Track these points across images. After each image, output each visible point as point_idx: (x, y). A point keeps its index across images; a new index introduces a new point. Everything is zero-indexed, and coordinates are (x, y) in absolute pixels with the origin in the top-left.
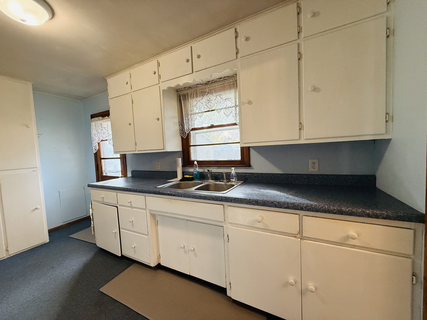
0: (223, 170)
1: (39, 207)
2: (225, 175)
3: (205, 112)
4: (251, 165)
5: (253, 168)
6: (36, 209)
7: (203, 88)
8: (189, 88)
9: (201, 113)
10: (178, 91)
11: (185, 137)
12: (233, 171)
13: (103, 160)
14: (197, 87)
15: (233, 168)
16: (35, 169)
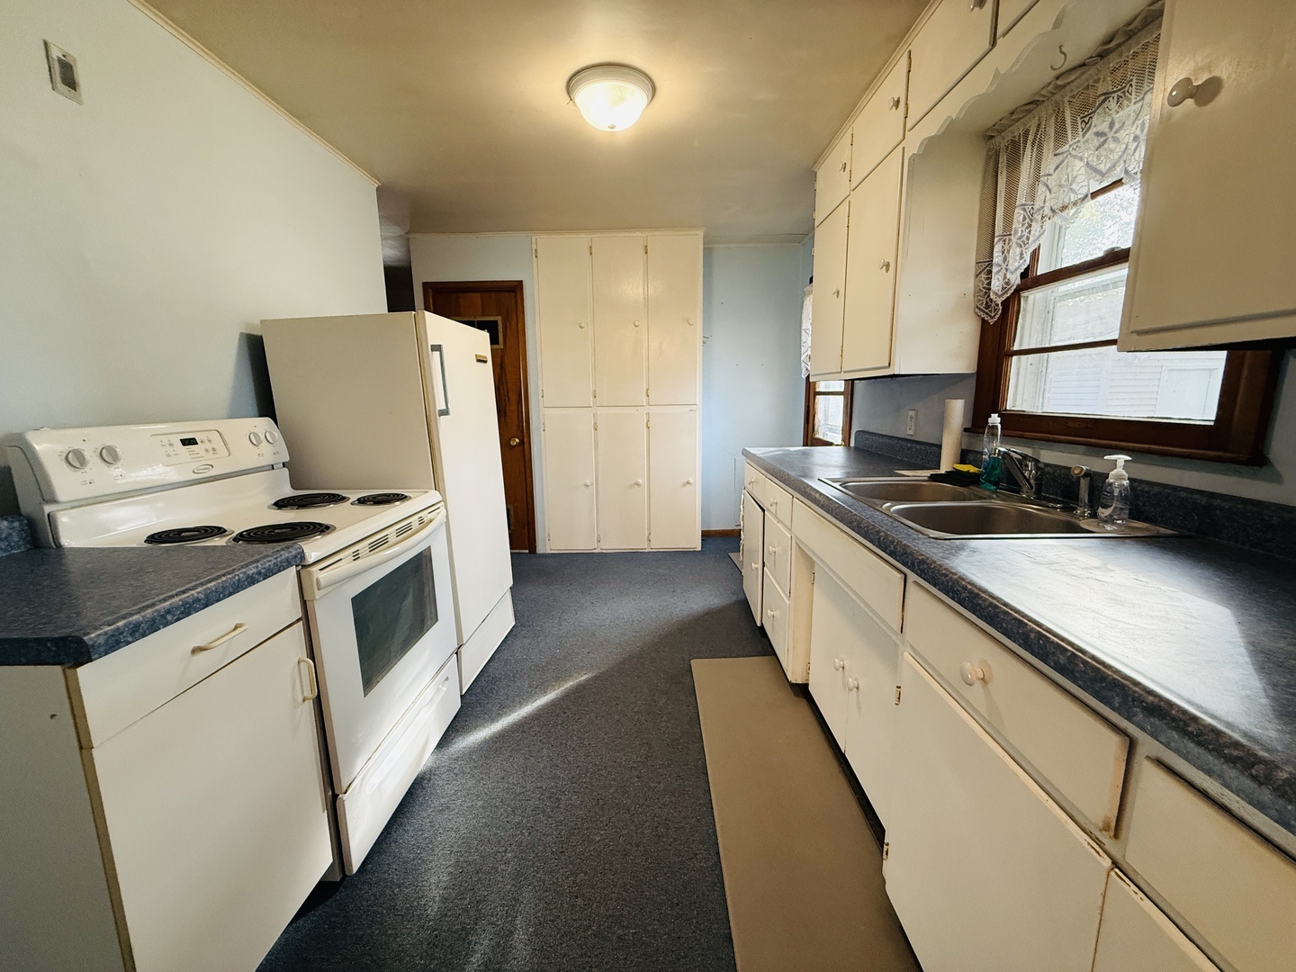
0: (1075, 460)
1: (691, 481)
2: (1084, 483)
3: (1094, 195)
4: (1271, 457)
5: (1278, 479)
6: (688, 483)
7: (1091, 83)
8: (1031, 107)
9: (1075, 204)
10: (992, 137)
11: (992, 318)
12: (1119, 468)
13: (819, 399)
14: (1063, 87)
15: (1121, 458)
16: (693, 408)
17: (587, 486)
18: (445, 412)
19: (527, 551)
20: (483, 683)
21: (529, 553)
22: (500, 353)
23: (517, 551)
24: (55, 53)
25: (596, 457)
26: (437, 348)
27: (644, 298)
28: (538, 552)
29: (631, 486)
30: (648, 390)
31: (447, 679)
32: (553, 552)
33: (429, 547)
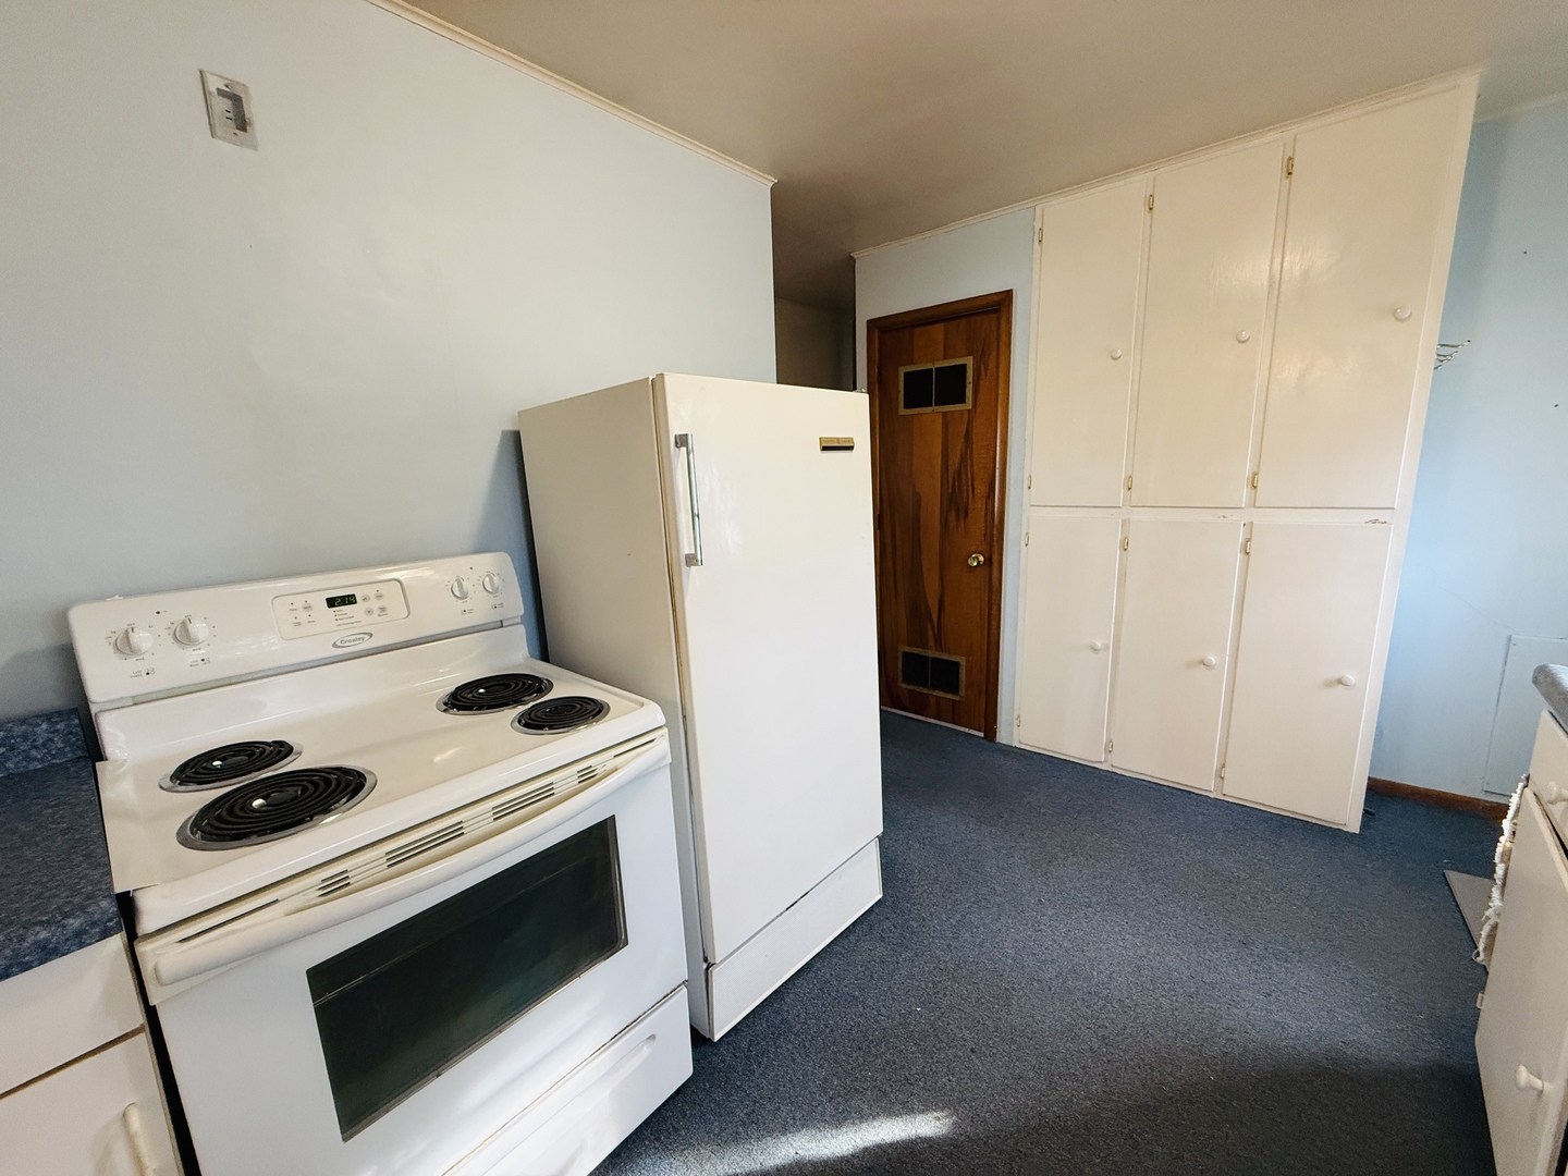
6: (1339, 683)
16: (1381, 516)
17: (1095, 650)
18: (691, 560)
19: (982, 735)
20: (761, 1027)
21: (984, 738)
22: (966, 417)
23: (966, 730)
24: (214, 84)
25: (1120, 598)
26: (682, 441)
27: (1271, 277)
28: (998, 740)
29: (1191, 665)
30: (1255, 474)
31: (652, 1037)
32: (1023, 747)
33: (613, 818)
